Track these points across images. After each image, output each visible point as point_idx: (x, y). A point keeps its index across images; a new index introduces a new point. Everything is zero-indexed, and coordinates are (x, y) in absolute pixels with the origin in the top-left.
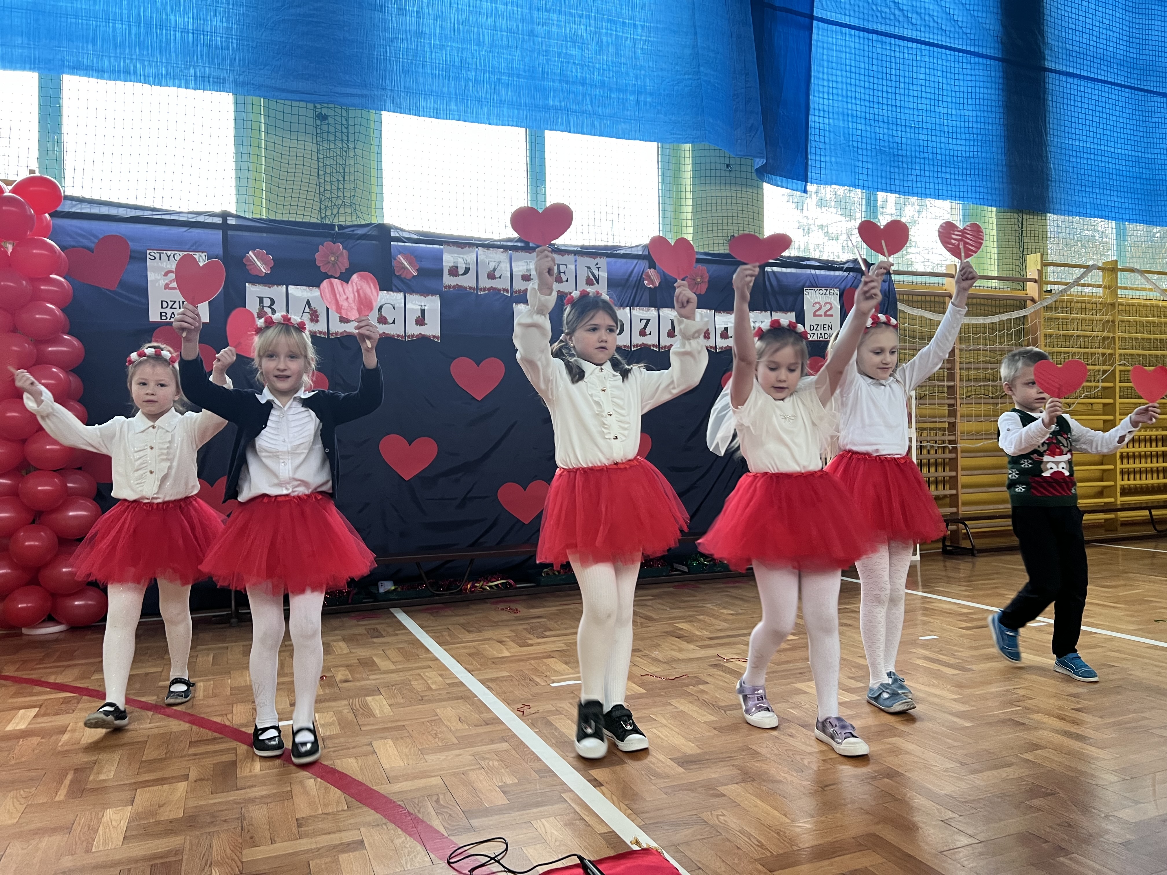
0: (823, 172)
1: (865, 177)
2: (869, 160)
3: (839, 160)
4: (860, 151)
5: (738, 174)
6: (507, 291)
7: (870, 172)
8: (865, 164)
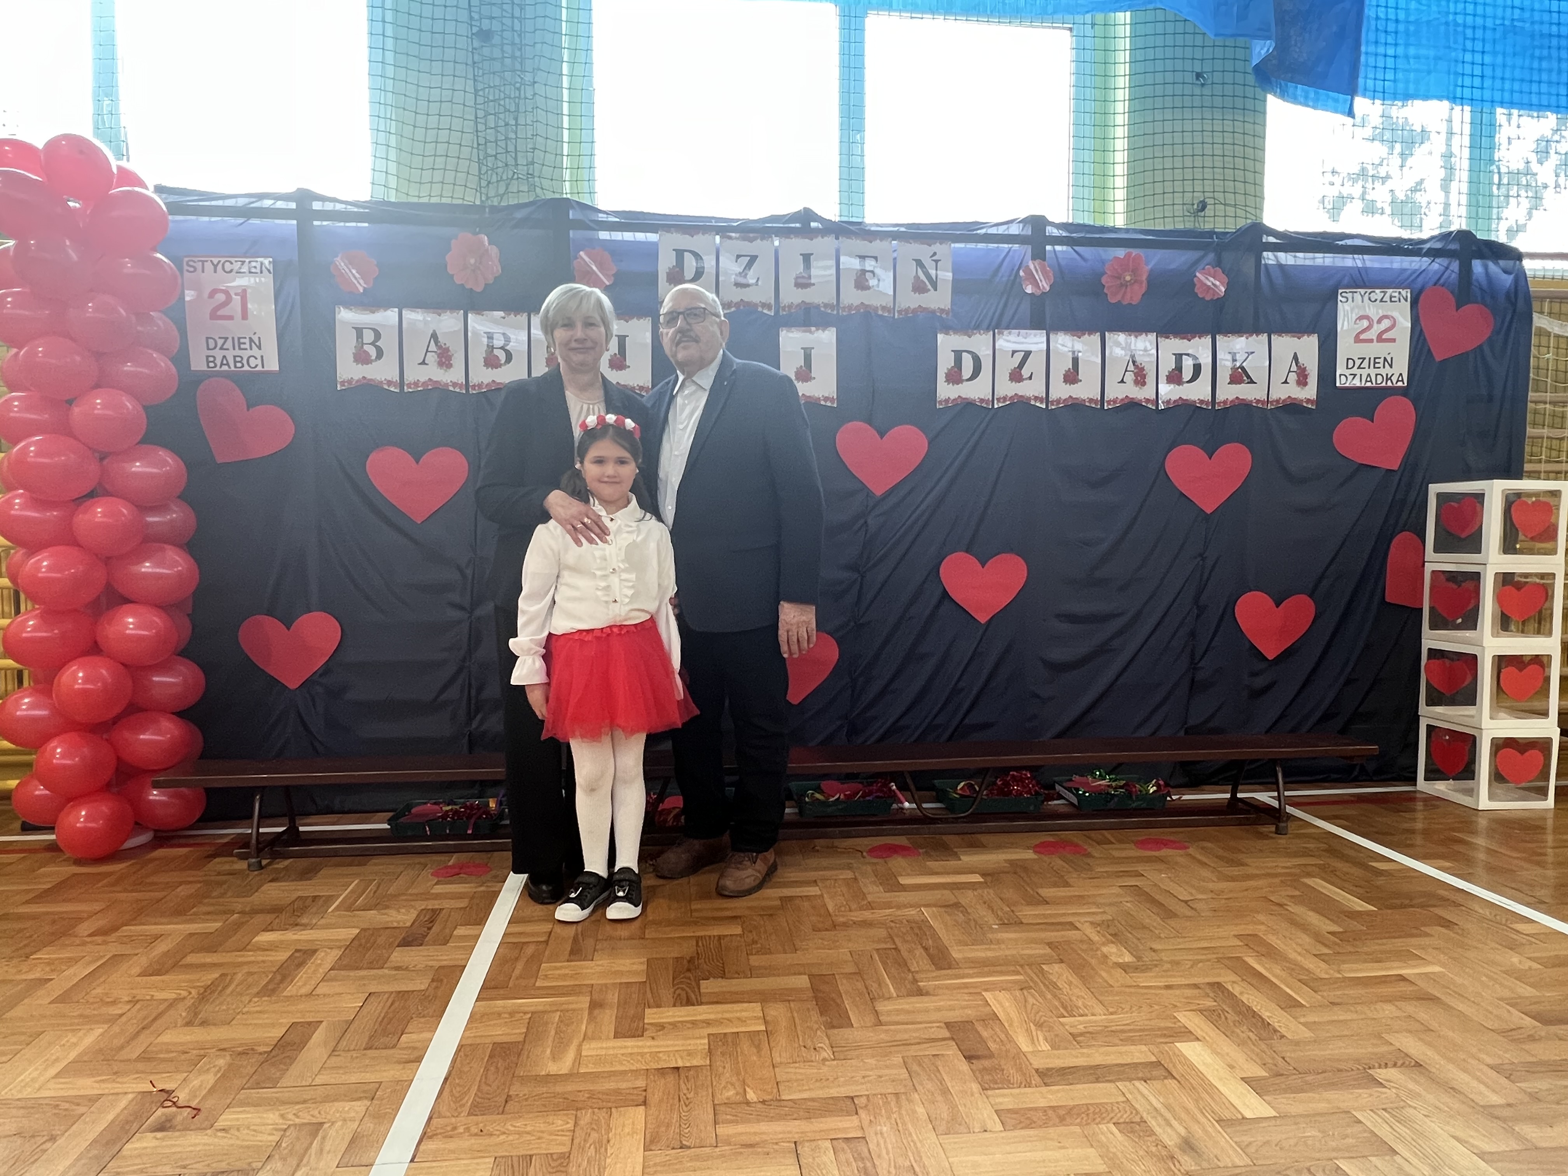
0: (1390, 75)
1: (1477, 82)
2: (1488, 48)
3: (1423, 52)
4: (1469, 33)
5: (1218, 90)
6: (769, 307)
7: (1488, 72)
8: (1478, 58)
